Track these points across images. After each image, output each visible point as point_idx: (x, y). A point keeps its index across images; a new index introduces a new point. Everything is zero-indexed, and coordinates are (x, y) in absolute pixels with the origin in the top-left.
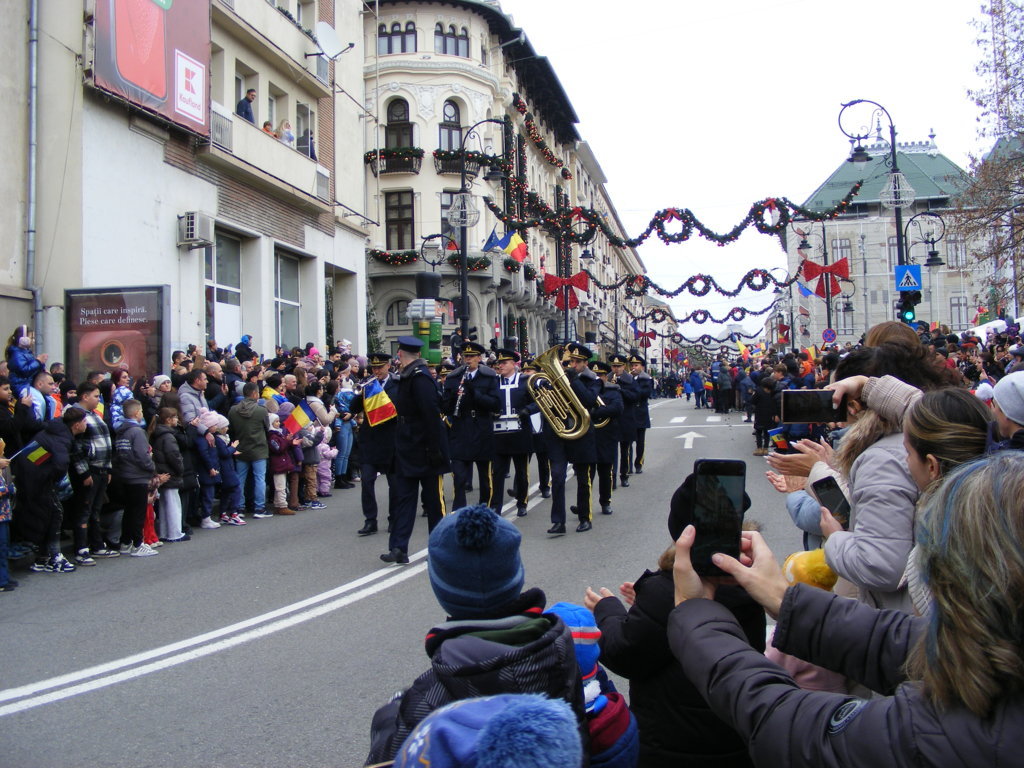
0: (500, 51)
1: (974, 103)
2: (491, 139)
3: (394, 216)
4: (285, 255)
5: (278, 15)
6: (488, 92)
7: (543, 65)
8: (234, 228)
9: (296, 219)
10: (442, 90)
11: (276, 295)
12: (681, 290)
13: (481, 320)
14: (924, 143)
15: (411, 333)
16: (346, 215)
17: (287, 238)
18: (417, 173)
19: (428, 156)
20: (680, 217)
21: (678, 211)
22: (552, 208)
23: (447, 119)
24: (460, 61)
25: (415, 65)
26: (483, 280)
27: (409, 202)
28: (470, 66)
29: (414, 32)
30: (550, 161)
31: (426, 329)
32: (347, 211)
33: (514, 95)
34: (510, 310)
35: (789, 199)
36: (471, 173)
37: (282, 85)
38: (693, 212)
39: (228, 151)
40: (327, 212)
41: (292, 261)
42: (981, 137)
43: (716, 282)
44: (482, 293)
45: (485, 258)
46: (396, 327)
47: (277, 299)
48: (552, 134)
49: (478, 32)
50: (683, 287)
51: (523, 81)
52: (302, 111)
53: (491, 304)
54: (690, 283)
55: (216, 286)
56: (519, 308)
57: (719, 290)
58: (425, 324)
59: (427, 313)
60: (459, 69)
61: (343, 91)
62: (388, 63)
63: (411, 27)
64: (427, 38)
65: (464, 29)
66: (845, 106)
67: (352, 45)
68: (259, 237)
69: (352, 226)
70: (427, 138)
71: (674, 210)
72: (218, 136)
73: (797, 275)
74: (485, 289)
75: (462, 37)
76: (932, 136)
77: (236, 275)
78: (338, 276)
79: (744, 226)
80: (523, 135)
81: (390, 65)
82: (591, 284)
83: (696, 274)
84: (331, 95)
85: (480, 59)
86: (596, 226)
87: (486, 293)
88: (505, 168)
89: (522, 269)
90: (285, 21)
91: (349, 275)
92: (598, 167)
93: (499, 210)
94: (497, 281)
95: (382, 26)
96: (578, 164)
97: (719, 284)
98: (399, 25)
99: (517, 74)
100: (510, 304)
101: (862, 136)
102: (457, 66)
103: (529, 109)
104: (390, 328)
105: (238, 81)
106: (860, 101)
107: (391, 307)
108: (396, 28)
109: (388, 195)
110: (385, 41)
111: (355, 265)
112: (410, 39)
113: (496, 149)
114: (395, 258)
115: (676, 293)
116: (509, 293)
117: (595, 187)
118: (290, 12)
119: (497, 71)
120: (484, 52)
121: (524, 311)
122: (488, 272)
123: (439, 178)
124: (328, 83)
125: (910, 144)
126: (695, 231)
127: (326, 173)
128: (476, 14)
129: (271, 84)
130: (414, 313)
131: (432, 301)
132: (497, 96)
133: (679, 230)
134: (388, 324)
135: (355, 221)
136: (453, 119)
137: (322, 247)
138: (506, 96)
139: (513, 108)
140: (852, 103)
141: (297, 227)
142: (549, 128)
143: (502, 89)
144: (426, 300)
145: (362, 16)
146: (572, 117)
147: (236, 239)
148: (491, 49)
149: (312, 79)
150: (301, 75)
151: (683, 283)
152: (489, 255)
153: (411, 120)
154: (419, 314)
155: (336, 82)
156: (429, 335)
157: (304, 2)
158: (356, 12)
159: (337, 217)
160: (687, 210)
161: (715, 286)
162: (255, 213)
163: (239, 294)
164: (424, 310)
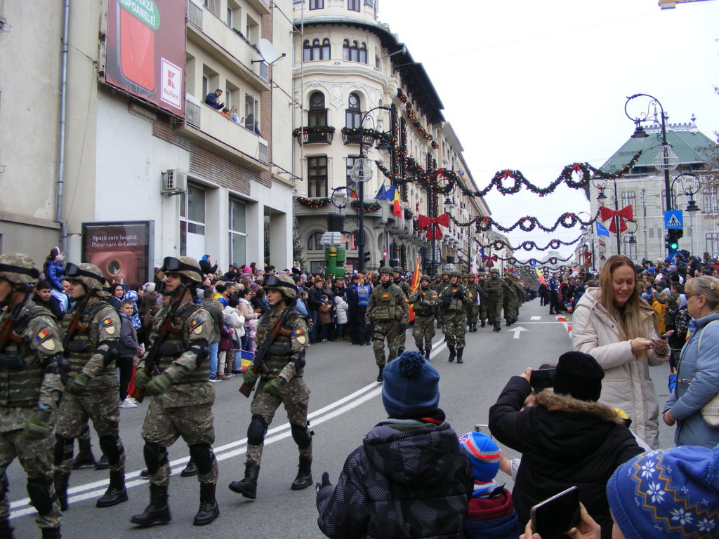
0: (389, 59)
2: (382, 121)
3: (314, 173)
4: (235, 199)
5: (233, 34)
6: (380, 87)
7: (419, 69)
8: (202, 181)
9: (244, 176)
10: (348, 86)
11: (230, 228)
12: (514, 227)
13: (374, 247)
14: (687, 124)
15: (324, 256)
16: (279, 173)
17: (238, 188)
18: (330, 144)
19: (338, 132)
20: (513, 176)
21: (511, 172)
22: (425, 168)
23: (351, 106)
24: (360, 66)
25: (329, 69)
26: (375, 219)
27: (324, 164)
28: (367, 70)
29: (329, 45)
30: (423, 136)
31: (334, 253)
32: (281, 171)
33: (399, 90)
34: (394, 240)
35: (590, 164)
36: (366, 144)
37: (235, 82)
38: (522, 172)
39: (197, 128)
40: (266, 171)
41: (241, 205)
43: (539, 221)
44: (374, 228)
45: (377, 203)
46: (314, 251)
47: (230, 231)
48: (425, 117)
49: (373, 46)
50: (516, 225)
51: (405, 80)
52: (249, 100)
53: (381, 235)
54: (521, 222)
55: (188, 221)
56: (401, 238)
57: (541, 227)
58: (333, 249)
59: (335, 242)
60: (360, 72)
61: (278, 87)
63: (326, 42)
64: (338, 50)
65: (363, 43)
66: (630, 98)
67: (284, 55)
68: (218, 188)
69: (283, 181)
70: (337, 120)
71: (508, 171)
72: (190, 117)
73: (597, 217)
74: (377, 225)
75: (362, 49)
76: (693, 120)
77: (202, 214)
78: (274, 215)
79: (558, 182)
80: (404, 117)
81: (311, 68)
82: (452, 223)
83: (525, 216)
84: (270, 89)
85: (375, 64)
86: (454, 182)
87: (378, 228)
88: (392, 140)
89: (403, 213)
90: (238, 38)
91: (281, 215)
92: (457, 140)
93: (386, 170)
94: (385, 220)
95: (306, 42)
96: (443, 138)
97: (541, 223)
98: (318, 40)
99: (401, 75)
100: (394, 236)
101: (641, 119)
102: (359, 69)
103: (409, 99)
104: (310, 252)
105: (205, 79)
106: (640, 95)
107: (311, 237)
108: (316, 43)
109: (310, 159)
110: (308, 52)
111: (285, 207)
112: (326, 51)
113: (385, 128)
114: (314, 203)
115: (511, 229)
116: (394, 228)
117: (455, 154)
118: (242, 32)
119: (386, 73)
120: (377, 60)
121: (404, 240)
122: (379, 213)
123: (345, 147)
124: (267, 81)
125: (677, 125)
126: (524, 186)
127: (266, 143)
128: (376, 35)
129: (227, 80)
130: (325, 241)
131: (338, 234)
132: (386, 91)
133: (512, 185)
134: (309, 249)
135: (286, 177)
136: (355, 107)
137: (265, 195)
138: (392, 91)
139: (397, 99)
140: (635, 96)
141: (245, 181)
142: (423, 113)
143: (390, 85)
144: (334, 233)
145: (292, 34)
146: (440, 106)
147: (202, 188)
148: (382, 58)
149: (256, 78)
150: (249, 75)
151: (516, 222)
152: (379, 202)
153: (326, 107)
154: (329, 242)
155: (273, 80)
156: (336, 257)
157: (251, 25)
158: (288, 32)
159: (273, 174)
160: (518, 171)
161: (539, 224)
162: (216, 171)
163: (204, 227)
164: (333, 240)
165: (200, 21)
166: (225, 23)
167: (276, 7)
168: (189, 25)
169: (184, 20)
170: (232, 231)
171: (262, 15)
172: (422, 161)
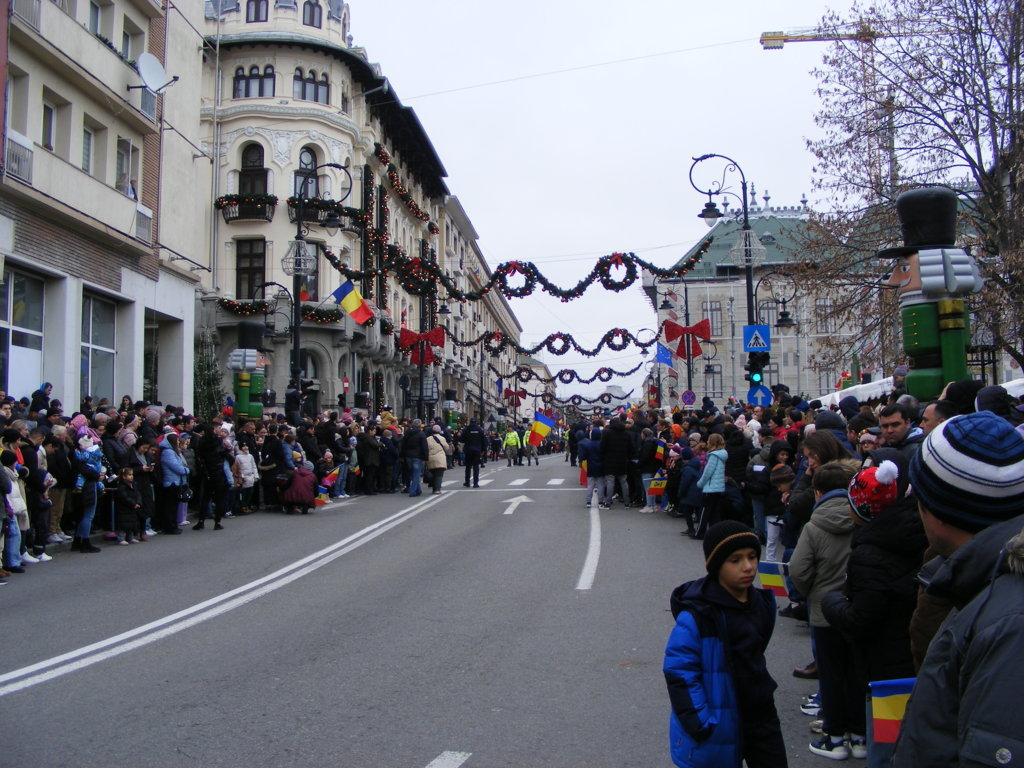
0: (363, 100)
1: (813, 155)
3: (246, 264)
4: (95, 297)
5: (95, 43)
6: (348, 141)
7: (408, 113)
9: (111, 261)
10: (299, 136)
11: (85, 338)
12: (539, 348)
13: (332, 374)
14: (796, 208)
16: (173, 259)
17: (100, 280)
18: (270, 221)
19: (282, 203)
20: (522, 271)
21: (521, 265)
23: (303, 166)
24: (319, 107)
25: (272, 110)
26: (334, 333)
27: (261, 251)
28: (329, 113)
29: (272, 76)
30: (415, 214)
31: (246, 381)
32: (173, 255)
33: (375, 144)
34: (365, 365)
35: (636, 254)
37: (99, 117)
38: (536, 266)
39: (28, 184)
40: (148, 255)
41: (105, 307)
42: (818, 190)
43: (575, 340)
44: (334, 347)
45: (337, 310)
47: (86, 345)
48: (419, 188)
49: (339, 80)
50: (542, 345)
51: (387, 132)
52: (122, 144)
53: (343, 359)
54: (549, 342)
55: (12, 327)
56: (376, 363)
57: (578, 349)
58: (246, 376)
59: (248, 364)
61: (172, 128)
62: (247, 106)
63: (269, 71)
64: (285, 83)
65: (324, 75)
66: (697, 160)
67: (176, 79)
68: (60, 279)
69: (180, 271)
70: (282, 185)
71: (516, 263)
72: (15, 166)
73: (658, 336)
74: (336, 344)
76: (804, 202)
77: (38, 318)
78: (160, 326)
79: (589, 281)
80: (385, 186)
81: (246, 109)
82: (447, 339)
83: (555, 333)
84: (158, 132)
85: (340, 105)
86: (435, 278)
87: (339, 346)
88: (362, 218)
89: (378, 324)
90: (104, 50)
91: (174, 322)
92: (468, 223)
94: (350, 334)
95: (240, 69)
96: (447, 219)
97: (579, 343)
98: (257, 68)
99: (381, 123)
100: (366, 359)
101: (713, 191)
102: (316, 112)
103: (394, 160)
105: (48, 112)
106: (712, 156)
108: (255, 72)
109: (240, 243)
110: (243, 84)
111: (181, 311)
112: (268, 83)
113: (354, 202)
114: (243, 307)
115: (535, 351)
116: (363, 347)
117: (466, 244)
118: (114, 45)
119: (358, 121)
120: (345, 100)
121: (381, 366)
122: (340, 325)
123: (292, 226)
124: (155, 118)
125: (782, 209)
126: (539, 286)
127: (149, 213)
128: (338, 61)
129: (86, 115)
130: (233, 363)
131: (254, 352)
132: (357, 146)
133: (522, 284)
135: (183, 266)
136: (309, 167)
137: (142, 292)
138: (367, 145)
139: (375, 158)
140: (705, 157)
141: (112, 269)
142: (416, 181)
143: (362, 138)
144: (248, 350)
145: (202, 52)
146: (441, 171)
147: (40, 278)
148: (353, 97)
149: (134, 112)
150: (122, 108)
151: (542, 341)
153: (265, 166)
154: (240, 365)
155: (165, 118)
156: (250, 387)
157: (131, 33)
158: (195, 48)
159: (162, 261)
160: (530, 263)
161: (575, 345)
162: (60, 252)
163: (41, 337)
164: (245, 361)
165: (36, 18)
166: (83, 27)
167: (174, 7)
168: (14, 21)
169: (6, 13)
170: (91, 346)
171: (150, 19)
172: (414, 251)
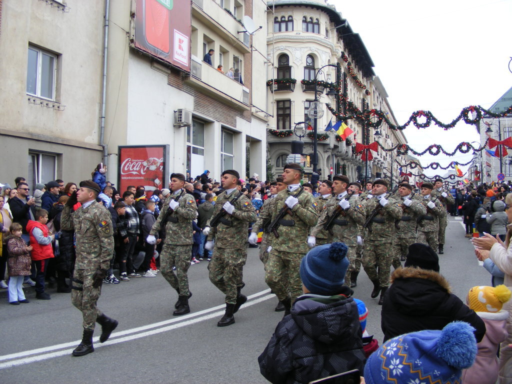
0: (335, 30)
2: (330, 75)
3: (281, 112)
4: (226, 131)
5: (225, 12)
6: (329, 51)
7: (356, 38)
8: (201, 117)
9: (232, 113)
10: (306, 50)
11: (222, 151)
12: (425, 152)
13: (324, 165)
16: (257, 112)
17: (228, 122)
18: (293, 91)
19: (299, 83)
20: (425, 115)
21: (424, 112)
22: (360, 109)
23: (308, 64)
24: (315, 35)
25: (293, 38)
26: (325, 145)
27: (289, 106)
28: (320, 38)
29: (292, 21)
30: (359, 86)
32: (258, 110)
33: (342, 52)
34: (338, 161)
35: (481, 106)
36: (319, 91)
37: (226, 47)
38: (432, 113)
39: (199, 80)
40: (248, 110)
41: (230, 134)
43: (443, 148)
44: (324, 152)
45: (326, 134)
47: (222, 153)
48: (361, 73)
49: (324, 21)
50: (426, 150)
51: (346, 45)
52: (236, 60)
53: (329, 157)
54: (430, 149)
55: (192, 146)
56: (343, 159)
57: (444, 152)
60: (315, 40)
61: (256, 50)
62: (281, 36)
63: (290, 18)
64: (298, 24)
65: (317, 19)
67: (261, 27)
68: (212, 122)
69: (260, 117)
70: (298, 74)
71: (422, 111)
72: (194, 72)
73: (485, 145)
74: (326, 150)
75: (316, 23)
77: (202, 141)
78: (253, 142)
79: (458, 120)
80: (346, 72)
82: (379, 148)
83: (433, 144)
84: (250, 52)
85: (325, 34)
86: (382, 119)
87: (327, 152)
88: (337, 89)
89: (344, 142)
90: (228, 15)
91: (258, 141)
92: (384, 89)
93: (334, 110)
94: (332, 146)
95: (276, 18)
96: (374, 88)
97: (445, 150)
98: (283, 17)
99: (344, 42)
100: (338, 158)
102: (314, 38)
103: (349, 60)
104: (278, 168)
105: (204, 45)
107: (279, 158)
108: (283, 19)
109: (278, 102)
110: (277, 25)
111: (261, 137)
112: (290, 24)
113: (332, 80)
114: (281, 133)
115: (422, 154)
116: (338, 152)
117: (382, 99)
118: (231, 11)
119: (333, 40)
120: (327, 31)
121: (345, 161)
122: (327, 141)
123: (304, 94)
124: (249, 46)
126: (433, 122)
127: (248, 90)
128: (323, 12)
129: (221, 46)
131: (299, 155)
132: (333, 53)
133: (425, 122)
134: (277, 166)
135: (262, 115)
136: (311, 65)
137: (246, 127)
138: (338, 53)
139: (341, 59)
141: (233, 117)
142: (359, 69)
143: (336, 49)
144: (296, 155)
145: (266, 13)
146: (371, 64)
147: (203, 123)
148: (331, 30)
149: (241, 44)
150: (236, 42)
151: (426, 148)
152: (328, 133)
153: (290, 65)
155: (253, 45)
157: (238, 6)
158: (264, 12)
159: (253, 113)
160: (428, 111)
161: (443, 150)
162: (212, 110)
163: (203, 150)
164: (295, 160)
165: (202, 4)
166: (218, 5)
168: (193, 6)
169: (190, 3)
170: (223, 153)
172: (359, 104)
